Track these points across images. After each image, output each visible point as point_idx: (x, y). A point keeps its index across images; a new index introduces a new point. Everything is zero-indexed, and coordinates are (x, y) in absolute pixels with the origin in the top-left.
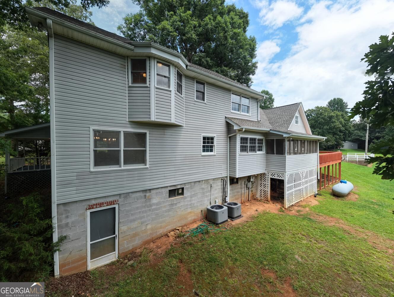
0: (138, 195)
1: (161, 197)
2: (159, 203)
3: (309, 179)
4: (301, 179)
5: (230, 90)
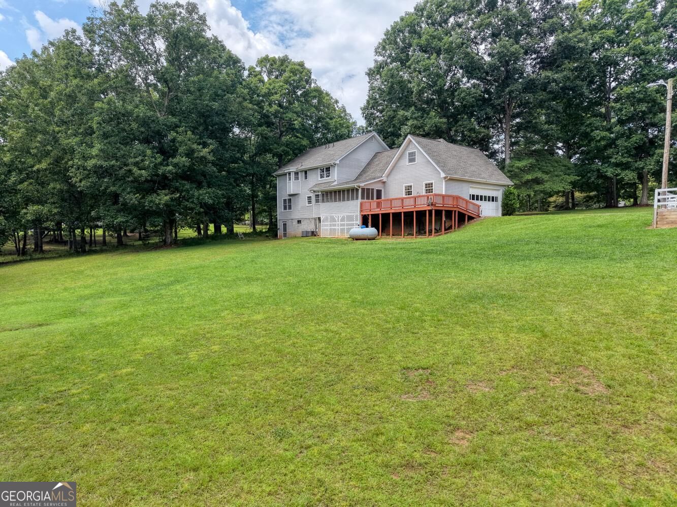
0: (290, 220)
1: (295, 223)
2: (295, 225)
3: (346, 223)
4: (335, 221)
5: (318, 168)
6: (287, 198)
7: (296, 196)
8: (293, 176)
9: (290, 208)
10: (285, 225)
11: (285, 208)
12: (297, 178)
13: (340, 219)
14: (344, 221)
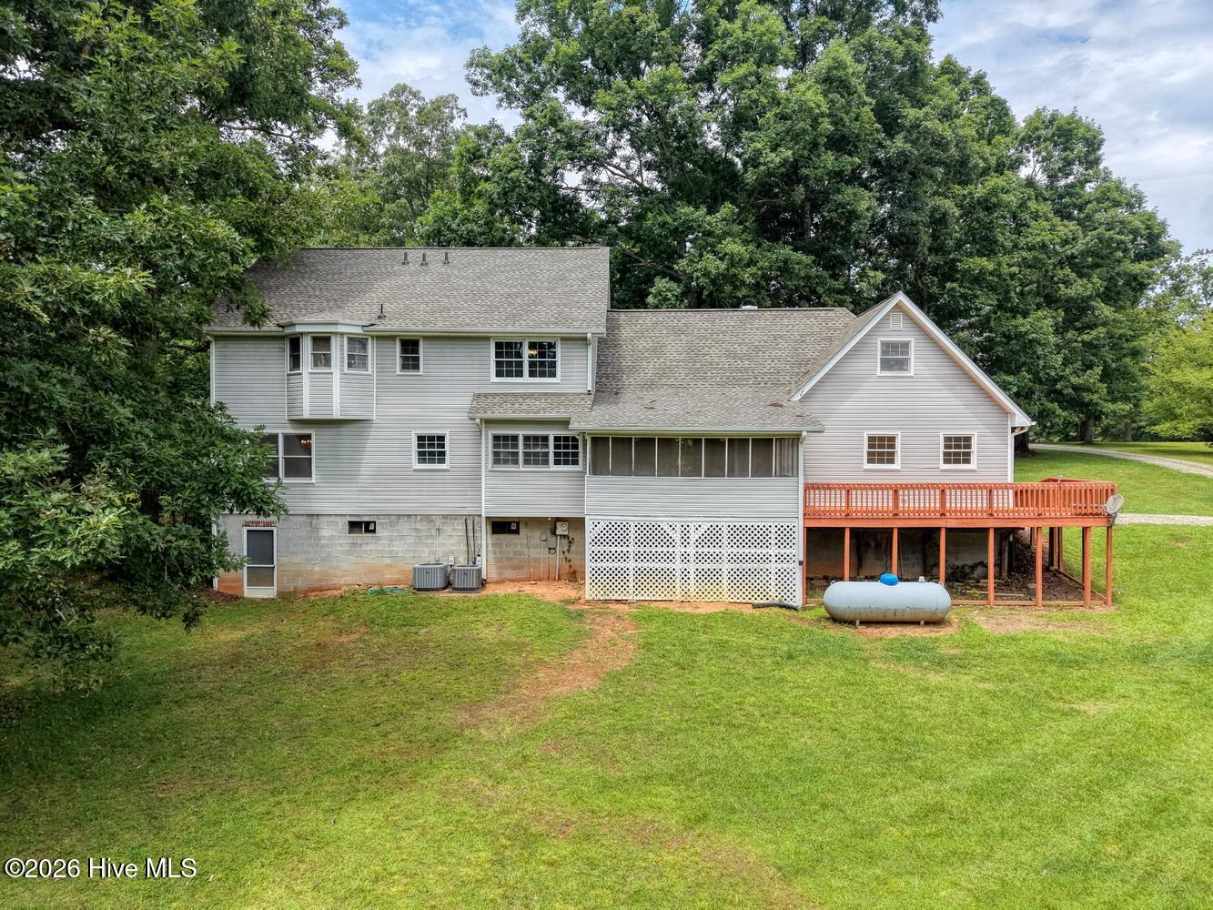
1: (332, 530)
2: (331, 538)
3: (726, 550)
4: (671, 543)
5: (487, 339)
6: (280, 432)
8: (340, 351)
9: (299, 469)
10: (260, 537)
12: (358, 360)
13: (694, 536)
14: (718, 544)
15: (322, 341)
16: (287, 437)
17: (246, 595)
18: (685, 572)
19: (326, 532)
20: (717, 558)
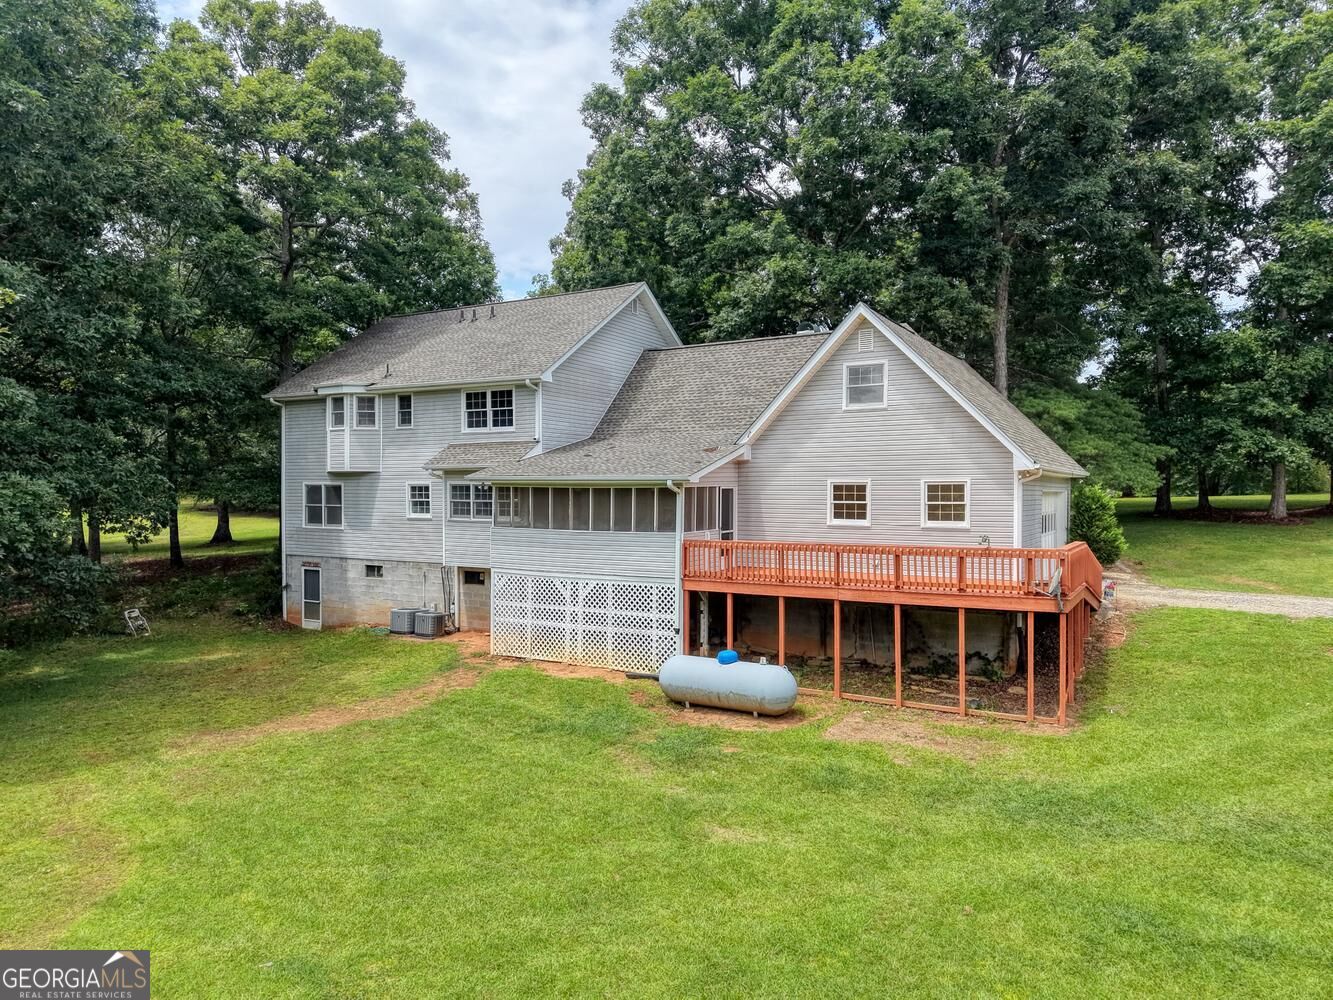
0: (335, 561)
1: (356, 572)
2: (354, 579)
3: (611, 612)
4: (561, 600)
5: (458, 391)
6: (322, 483)
7: (364, 481)
8: (351, 409)
9: (334, 517)
10: (312, 577)
11: (314, 516)
12: (367, 417)
13: (582, 594)
14: (603, 604)
15: (338, 401)
16: (327, 487)
17: (304, 626)
18: (574, 633)
19: (351, 574)
20: (602, 620)
